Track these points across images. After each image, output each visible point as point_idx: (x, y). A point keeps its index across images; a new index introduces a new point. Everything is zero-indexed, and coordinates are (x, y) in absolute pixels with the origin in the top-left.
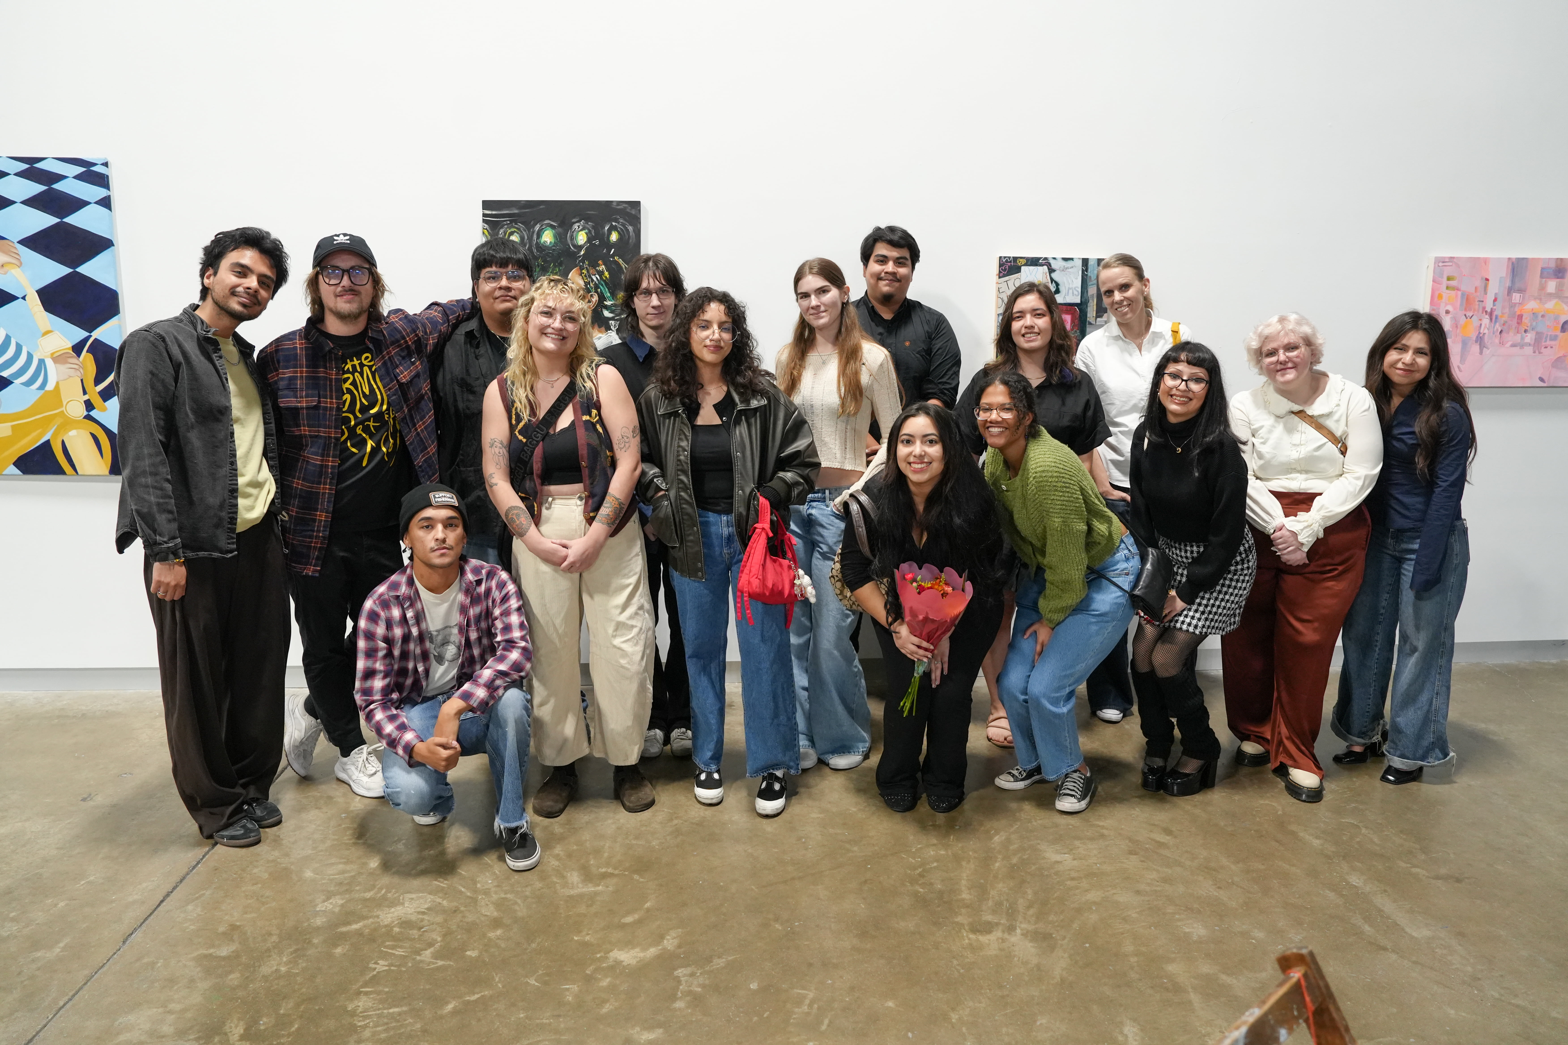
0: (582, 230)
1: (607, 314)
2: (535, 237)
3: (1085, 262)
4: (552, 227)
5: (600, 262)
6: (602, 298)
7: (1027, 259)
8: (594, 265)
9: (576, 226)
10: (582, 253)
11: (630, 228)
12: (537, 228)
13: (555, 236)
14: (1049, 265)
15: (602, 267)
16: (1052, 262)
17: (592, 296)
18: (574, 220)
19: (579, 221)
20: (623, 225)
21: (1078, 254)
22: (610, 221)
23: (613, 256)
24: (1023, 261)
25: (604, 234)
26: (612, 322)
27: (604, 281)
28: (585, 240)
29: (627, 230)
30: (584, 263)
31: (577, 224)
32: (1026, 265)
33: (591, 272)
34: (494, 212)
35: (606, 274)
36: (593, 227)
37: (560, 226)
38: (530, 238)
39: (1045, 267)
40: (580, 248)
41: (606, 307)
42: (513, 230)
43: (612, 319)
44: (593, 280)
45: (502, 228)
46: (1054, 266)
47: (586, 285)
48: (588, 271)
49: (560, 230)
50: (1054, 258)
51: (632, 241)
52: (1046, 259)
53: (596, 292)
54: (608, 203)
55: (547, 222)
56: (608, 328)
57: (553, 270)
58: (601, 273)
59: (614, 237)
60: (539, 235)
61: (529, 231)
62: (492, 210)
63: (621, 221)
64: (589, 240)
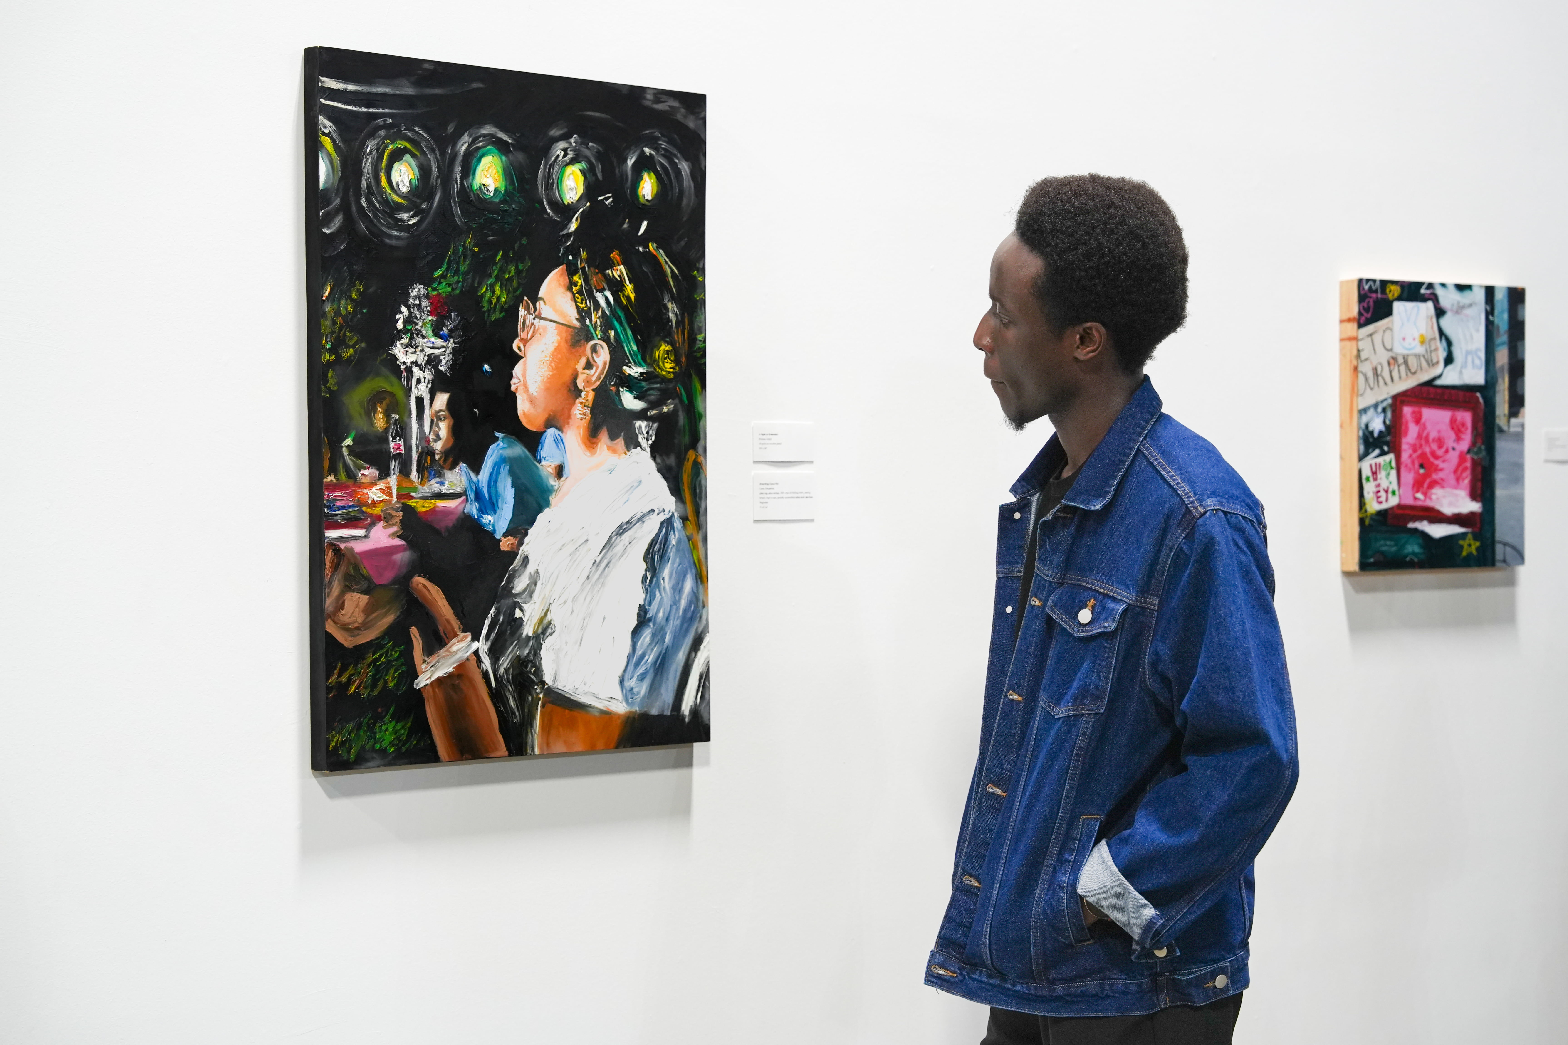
0: (572, 162)
1: (630, 401)
2: (458, 169)
3: (1490, 291)
4: (502, 147)
5: (615, 255)
6: (618, 358)
7: (1403, 285)
8: (602, 264)
9: (558, 149)
10: (573, 226)
11: (685, 167)
12: (463, 146)
13: (507, 174)
14: (1435, 299)
15: (620, 271)
16: (1439, 291)
17: (594, 349)
18: (555, 132)
19: (566, 137)
20: (669, 156)
21: (1479, 279)
22: (640, 141)
23: (644, 240)
24: (1395, 291)
25: (623, 175)
26: (641, 425)
27: (624, 308)
28: (581, 190)
29: (678, 172)
30: (576, 255)
31: (562, 145)
32: (1400, 298)
33: (594, 280)
34: (351, 87)
35: (629, 288)
36: (599, 156)
37: (520, 146)
38: (446, 177)
39: (1430, 305)
40: (567, 211)
41: (628, 383)
42: (401, 144)
43: (641, 415)
44: (597, 305)
45: (372, 135)
46: (1444, 303)
47: (581, 319)
48: (586, 280)
49: (520, 157)
50: (1443, 285)
51: (687, 202)
52: (1430, 286)
53: (606, 339)
54: (636, 93)
55: (487, 130)
56: (632, 442)
57: (502, 271)
58: (616, 287)
59: (648, 188)
60: (468, 170)
61: (443, 153)
62: (346, 79)
63: (664, 145)
64: (591, 190)
